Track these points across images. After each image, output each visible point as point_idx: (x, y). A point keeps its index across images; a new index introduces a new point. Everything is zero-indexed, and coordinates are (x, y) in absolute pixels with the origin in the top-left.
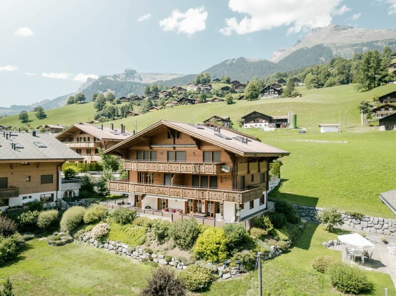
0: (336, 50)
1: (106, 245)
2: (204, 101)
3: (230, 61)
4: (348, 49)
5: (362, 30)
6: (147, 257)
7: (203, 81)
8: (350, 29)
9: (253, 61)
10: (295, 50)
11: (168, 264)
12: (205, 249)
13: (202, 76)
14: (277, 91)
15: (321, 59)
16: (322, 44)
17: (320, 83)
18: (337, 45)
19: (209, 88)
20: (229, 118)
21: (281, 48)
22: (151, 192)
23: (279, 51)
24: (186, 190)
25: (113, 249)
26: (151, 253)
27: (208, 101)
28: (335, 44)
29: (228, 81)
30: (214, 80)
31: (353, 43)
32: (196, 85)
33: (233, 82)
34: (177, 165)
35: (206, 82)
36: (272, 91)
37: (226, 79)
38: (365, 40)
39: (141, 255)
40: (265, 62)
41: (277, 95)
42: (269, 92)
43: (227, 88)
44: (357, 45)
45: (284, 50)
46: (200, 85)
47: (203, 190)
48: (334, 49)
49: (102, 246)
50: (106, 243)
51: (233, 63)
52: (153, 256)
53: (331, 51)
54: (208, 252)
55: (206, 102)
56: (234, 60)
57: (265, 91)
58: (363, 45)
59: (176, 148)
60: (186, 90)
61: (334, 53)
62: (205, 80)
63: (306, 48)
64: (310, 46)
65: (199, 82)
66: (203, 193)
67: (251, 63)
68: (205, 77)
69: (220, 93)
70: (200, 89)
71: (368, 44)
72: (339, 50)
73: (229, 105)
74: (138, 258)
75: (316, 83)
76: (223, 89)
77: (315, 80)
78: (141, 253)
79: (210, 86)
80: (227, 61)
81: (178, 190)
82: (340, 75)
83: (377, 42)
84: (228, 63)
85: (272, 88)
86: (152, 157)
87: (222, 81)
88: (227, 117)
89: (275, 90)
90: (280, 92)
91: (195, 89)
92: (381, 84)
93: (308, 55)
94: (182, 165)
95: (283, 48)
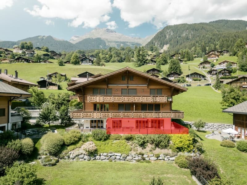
0: (108, 43)
1: (98, 157)
2: (38, 61)
3: (41, 37)
4: (114, 44)
5: (120, 34)
6: (141, 158)
7: (27, 48)
8: (114, 33)
9: (58, 40)
10: (85, 38)
11: (157, 159)
12: (183, 145)
13: (26, 43)
14: (91, 61)
15: (100, 46)
16: (100, 38)
17: (107, 60)
18: (108, 40)
19: (32, 52)
20: (65, 75)
21: (76, 36)
22: (117, 116)
23: (75, 37)
24: (146, 113)
25: (105, 159)
26: (143, 155)
27: (41, 62)
28: (107, 39)
29: (47, 50)
30: (36, 48)
31: (116, 41)
32: (21, 49)
33: (51, 52)
34: (139, 97)
35: (29, 48)
36: (88, 61)
37: (45, 49)
38: (122, 41)
39: (135, 157)
40: (67, 42)
41: (91, 64)
42: (86, 61)
43: (47, 55)
44: (118, 42)
45: (78, 37)
46: (24, 50)
47: (159, 112)
48: (107, 42)
49: (94, 158)
50: (97, 155)
51: (43, 39)
52: (145, 156)
53: (105, 43)
54: (186, 147)
55: (40, 62)
56: (44, 36)
57: (84, 60)
58: (121, 43)
59: (129, 87)
60: (12, 52)
61: (107, 44)
62: (29, 47)
63: (92, 38)
64: (94, 38)
65: (23, 47)
66: (158, 114)
67: (57, 41)
68: (29, 44)
69: (42, 57)
70: (25, 52)
71: (123, 43)
72: (109, 43)
73: (60, 66)
74: (132, 160)
75: (105, 60)
76: (44, 55)
77: (104, 58)
78: (134, 156)
79: (33, 51)
80: (39, 36)
81: (140, 113)
82: (118, 57)
83: (127, 42)
84: (39, 38)
85: (88, 59)
86: (107, 92)
87: (43, 50)
88: (65, 74)
89: (90, 60)
90: (92, 62)
91: (20, 52)
92: (145, 64)
93: (93, 43)
94: (143, 97)
95: (78, 36)
